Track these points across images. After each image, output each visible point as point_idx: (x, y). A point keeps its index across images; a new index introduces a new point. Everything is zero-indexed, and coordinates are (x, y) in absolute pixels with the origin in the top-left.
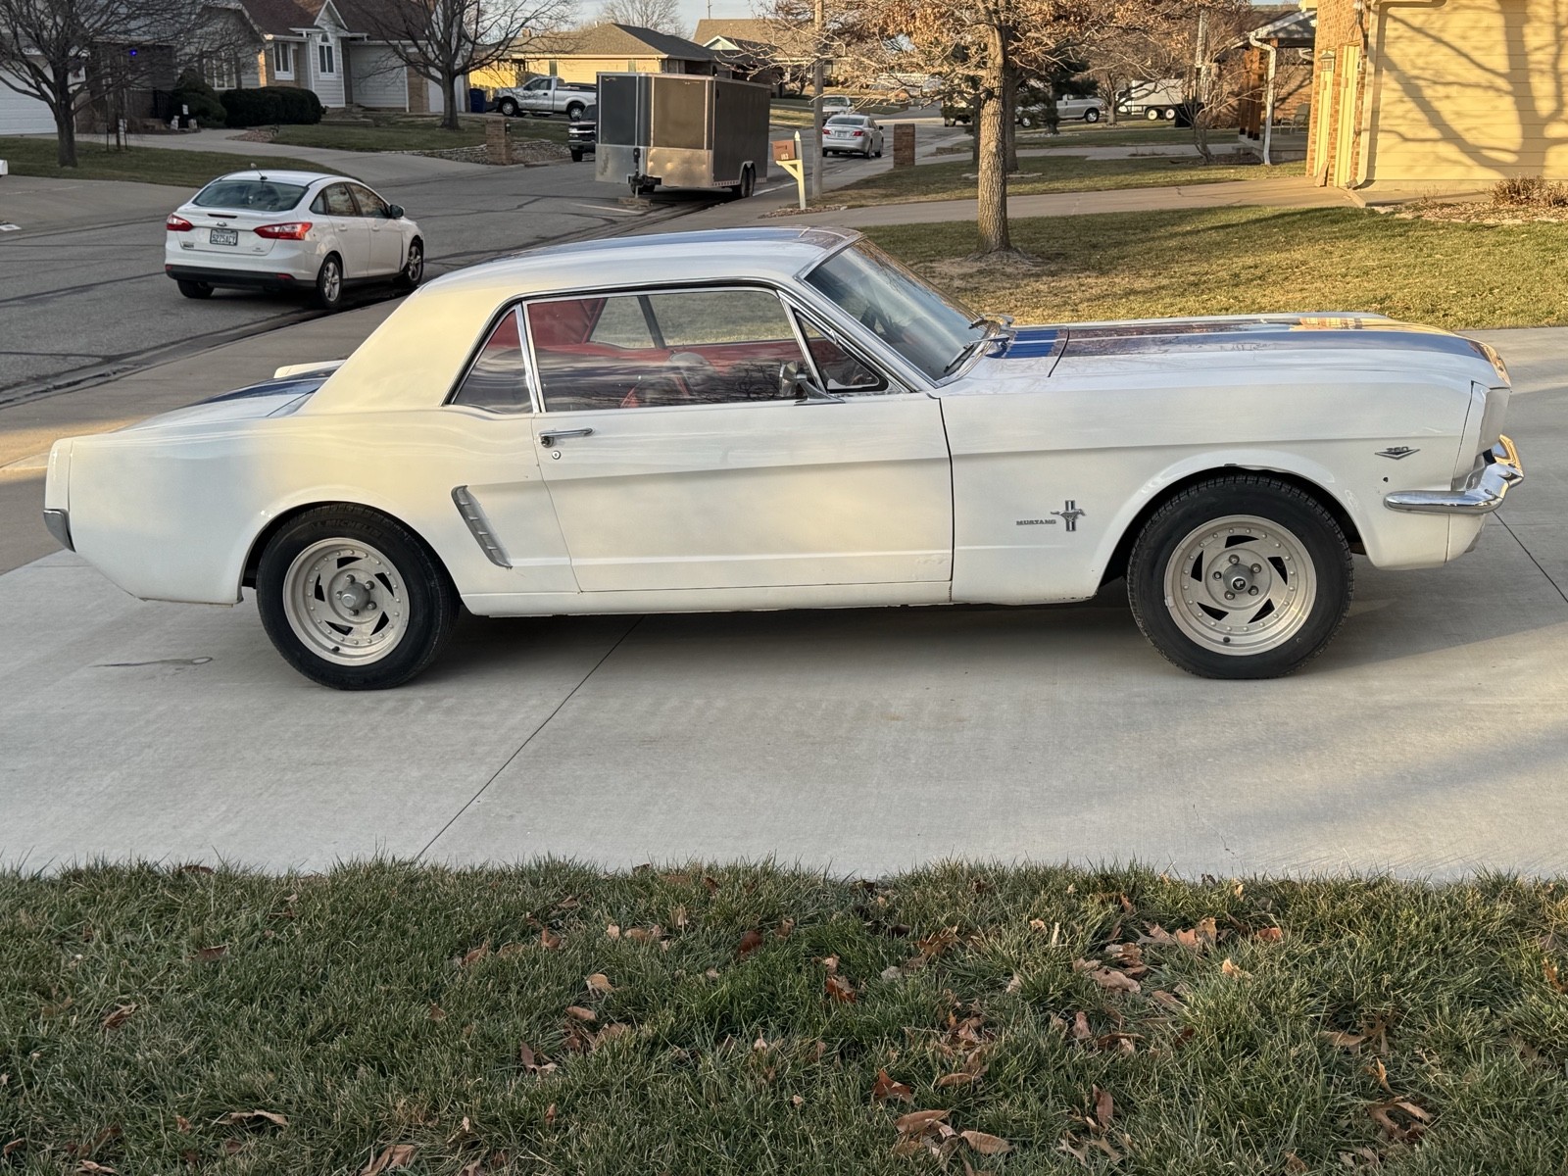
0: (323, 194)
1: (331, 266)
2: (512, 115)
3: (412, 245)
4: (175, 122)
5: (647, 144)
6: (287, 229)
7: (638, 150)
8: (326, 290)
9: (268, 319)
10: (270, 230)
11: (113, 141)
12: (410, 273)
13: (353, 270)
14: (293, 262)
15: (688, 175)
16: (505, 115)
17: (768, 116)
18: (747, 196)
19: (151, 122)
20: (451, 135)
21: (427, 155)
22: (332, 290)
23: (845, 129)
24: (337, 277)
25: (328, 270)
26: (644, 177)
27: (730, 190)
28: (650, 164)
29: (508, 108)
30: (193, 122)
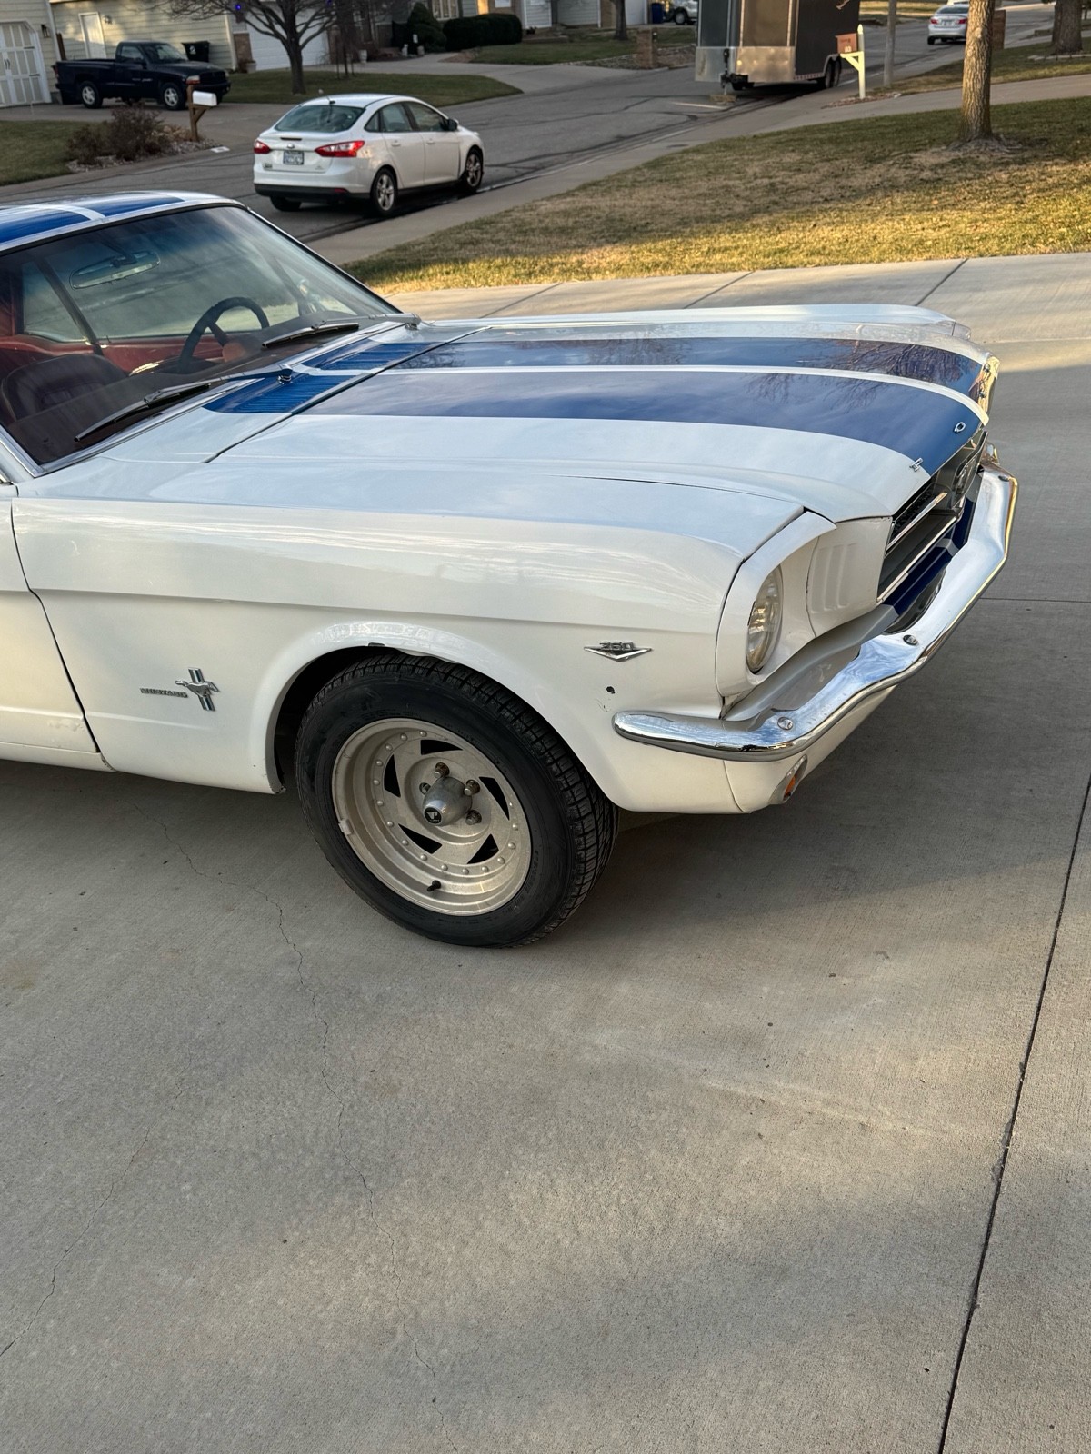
0: (379, 112)
1: (385, 178)
2: (683, 24)
3: (470, 153)
4: (405, 50)
5: (737, 44)
6: (343, 148)
7: (727, 51)
8: (380, 200)
9: (326, 229)
10: (327, 149)
11: (342, 69)
12: (469, 180)
13: (407, 181)
14: (347, 177)
15: (772, 71)
16: (678, 24)
17: (858, 8)
18: (831, 86)
19: (388, 51)
20: (619, 45)
21: (588, 65)
22: (387, 199)
23: (951, 18)
24: (391, 188)
25: (382, 182)
26: (732, 75)
27: (815, 82)
28: (739, 63)
29: (680, 18)
30: (421, 49)
